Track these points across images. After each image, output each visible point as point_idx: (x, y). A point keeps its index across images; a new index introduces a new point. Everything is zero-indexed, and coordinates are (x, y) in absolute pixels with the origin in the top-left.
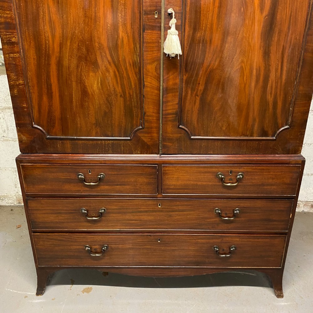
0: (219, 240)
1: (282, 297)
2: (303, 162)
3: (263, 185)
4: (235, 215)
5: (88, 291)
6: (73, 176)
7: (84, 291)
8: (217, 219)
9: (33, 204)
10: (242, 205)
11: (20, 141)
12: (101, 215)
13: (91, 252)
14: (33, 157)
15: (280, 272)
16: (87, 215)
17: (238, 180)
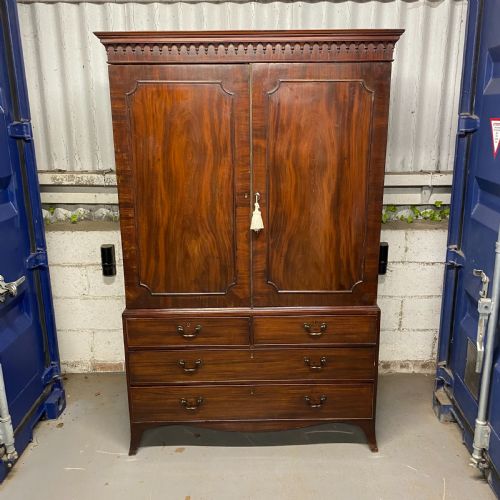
0: (309, 391)
1: (377, 451)
2: (379, 312)
3: (345, 334)
4: (322, 364)
5: (181, 451)
6: (172, 329)
7: (177, 451)
8: (306, 369)
9: (134, 358)
10: (328, 354)
11: (128, 299)
12: (197, 367)
13: (185, 405)
14: (139, 312)
15: (372, 423)
16: (184, 367)
17: (322, 330)
